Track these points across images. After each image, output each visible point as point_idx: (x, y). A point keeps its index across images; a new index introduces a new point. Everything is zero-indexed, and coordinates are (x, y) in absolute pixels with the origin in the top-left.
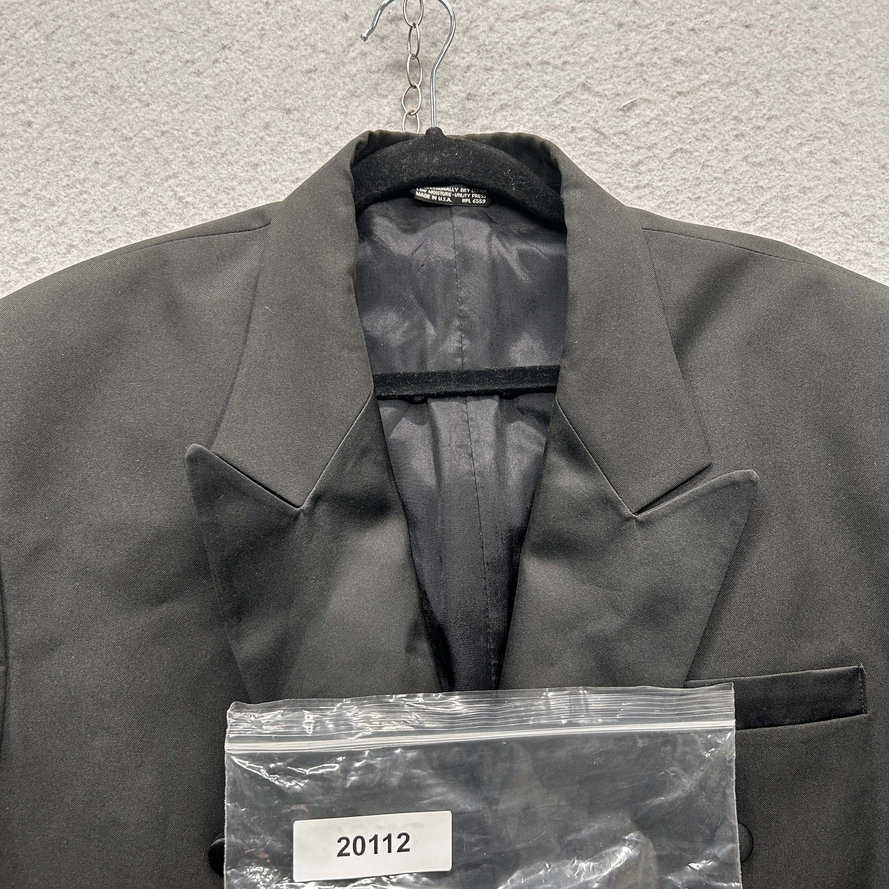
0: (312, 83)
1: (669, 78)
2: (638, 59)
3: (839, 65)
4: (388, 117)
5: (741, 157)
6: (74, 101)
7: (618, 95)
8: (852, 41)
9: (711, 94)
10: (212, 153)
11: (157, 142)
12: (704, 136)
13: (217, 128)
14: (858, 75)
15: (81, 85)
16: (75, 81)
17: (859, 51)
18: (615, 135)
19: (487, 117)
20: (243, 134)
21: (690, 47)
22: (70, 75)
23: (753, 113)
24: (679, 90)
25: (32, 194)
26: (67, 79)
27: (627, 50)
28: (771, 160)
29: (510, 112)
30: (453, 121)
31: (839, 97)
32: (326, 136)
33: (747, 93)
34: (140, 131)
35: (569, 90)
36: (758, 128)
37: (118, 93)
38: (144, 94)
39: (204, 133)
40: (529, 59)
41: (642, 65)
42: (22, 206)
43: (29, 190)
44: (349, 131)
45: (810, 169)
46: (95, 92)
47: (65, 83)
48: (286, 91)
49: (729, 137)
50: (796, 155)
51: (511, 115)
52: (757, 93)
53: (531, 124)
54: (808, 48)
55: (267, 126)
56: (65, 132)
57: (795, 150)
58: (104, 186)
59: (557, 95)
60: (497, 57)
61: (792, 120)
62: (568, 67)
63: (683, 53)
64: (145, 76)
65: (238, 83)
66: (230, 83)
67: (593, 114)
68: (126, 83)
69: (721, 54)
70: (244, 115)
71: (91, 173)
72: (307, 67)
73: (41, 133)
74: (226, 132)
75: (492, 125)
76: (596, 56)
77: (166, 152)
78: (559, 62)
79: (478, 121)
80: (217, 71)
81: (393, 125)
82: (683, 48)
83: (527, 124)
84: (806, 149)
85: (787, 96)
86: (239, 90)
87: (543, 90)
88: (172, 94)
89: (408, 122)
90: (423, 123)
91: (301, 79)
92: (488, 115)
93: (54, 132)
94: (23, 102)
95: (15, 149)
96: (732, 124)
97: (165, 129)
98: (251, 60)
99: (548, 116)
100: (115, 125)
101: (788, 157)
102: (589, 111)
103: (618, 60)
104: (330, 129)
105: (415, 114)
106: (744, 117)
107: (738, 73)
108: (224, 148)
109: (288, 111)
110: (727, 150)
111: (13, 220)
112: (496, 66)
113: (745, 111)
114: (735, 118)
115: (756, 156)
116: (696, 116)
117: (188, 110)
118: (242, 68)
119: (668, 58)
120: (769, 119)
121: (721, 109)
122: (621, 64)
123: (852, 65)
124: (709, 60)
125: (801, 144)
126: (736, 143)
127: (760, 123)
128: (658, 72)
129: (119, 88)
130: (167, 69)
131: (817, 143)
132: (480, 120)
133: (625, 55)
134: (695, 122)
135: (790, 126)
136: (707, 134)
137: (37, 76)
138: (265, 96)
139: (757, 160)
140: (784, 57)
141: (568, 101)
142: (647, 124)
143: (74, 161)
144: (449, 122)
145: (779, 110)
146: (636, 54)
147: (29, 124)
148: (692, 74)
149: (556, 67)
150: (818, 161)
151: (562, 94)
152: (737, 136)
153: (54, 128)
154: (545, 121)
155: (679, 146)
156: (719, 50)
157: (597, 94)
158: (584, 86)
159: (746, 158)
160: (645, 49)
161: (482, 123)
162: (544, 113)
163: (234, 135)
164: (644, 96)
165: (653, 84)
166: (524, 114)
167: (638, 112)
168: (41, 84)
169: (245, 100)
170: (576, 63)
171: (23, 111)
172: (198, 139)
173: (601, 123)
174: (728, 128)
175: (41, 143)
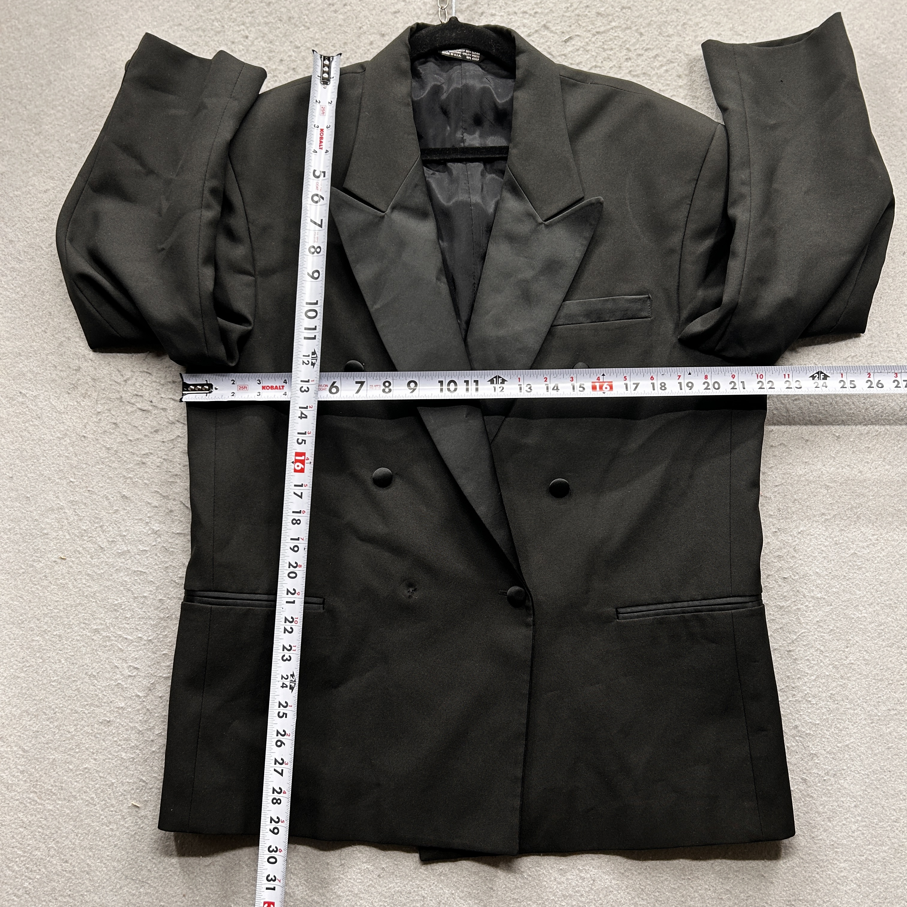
0: (396, 20)
1: (593, 24)
2: (577, 12)
3: (690, 19)
5: (628, 71)
6: (270, 25)
7: (563, 33)
8: (700, 6)
9: (616, 34)
13: (345, 43)
14: (700, 26)
15: (274, 16)
16: (271, 14)
17: (704, 11)
18: (559, 56)
20: (358, 47)
21: (607, 5)
22: (268, 10)
23: (638, 46)
24: (598, 30)
26: (266, 12)
27: (571, 6)
28: (644, 73)
31: (687, 39)
33: (636, 34)
34: (304, 43)
35: (537, 29)
36: (640, 55)
37: (293, 21)
38: (306, 22)
40: (516, 9)
41: (579, 15)
45: (666, 80)
46: (280, 20)
47: (265, 14)
48: (382, 24)
49: (622, 60)
50: (658, 72)
52: (641, 34)
54: (674, 9)
55: (371, 43)
56: (265, 42)
57: (658, 69)
58: (285, 73)
59: (529, 31)
60: (498, 8)
61: (659, 51)
62: (538, 15)
63: (603, 9)
64: (307, 12)
65: (356, 18)
66: (352, 18)
67: (548, 44)
68: (297, 16)
69: (624, 11)
70: (359, 37)
71: (279, 66)
72: (394, 10)
73: (253, 42)
74: (349, 46)
76: (554, 9)
78: (532, 12)
80: (346, 10)
82: (603, 6)
84: (664, 68)
85: (658, 37)
86: (357, 22)
87: (522, 28)
88: (321, 23)
91: (390, 16)
93: (259, 42)
94: (243, 24)
95: (240, 51)
96: (624, 52)
97: (317, 42)
98: (364, 5)
100: (292, 39)
101: (654, 72)
102: (546, 42)
103: (565, 12)
106: (632, 49)
107: (632, 23)
109: (383, 35)
110: (620, 67)
112: (497, 13)
113: (634, 44)
114: (627, 49)
115: (636, 71)
116: (606, 47)
117: (330, 32)
118: (359, 9)
119: (594, 12)
120: (646, 50)
121: (620, 43)
122: (567, 14)
123: (697, 20)
124: (617, 14)
125: (662, 66)
127: (640, 52)
128: (588, 20)
129: (293, 18)
130: (319, 8)
131: (672, 65)
133: (570, 9)
134: (605, 50)
135: (657, 55)
136: (611, 57)
137: (250, 10)
138: (371, 26)
139: (635, 73)
140: (660, 13)
141: (536, 35)
142: (578, 50)
143: (270, 59)
145: (652, 45)
146: (576, 9)
147: (247, 37)
148: (606, 22)
149: (530, 15)
151: (533, 31)
152: (627, 59)
153: (260, 39)
155: (594, 64)
156: (623, 8)
157: (552, 32)
158: (545, 27)
159: (630, 71)
160: (582, 5)
163: (354, 48)
164: (577, 34)
165: (583, 27)
167: (573, 43)
168: (252, 15)
169: (360, 28)
170: (542, 13)
171: (243, 30)
172: (335, 49)
173: (552, 49)
174: (622, 54)
175: (253, 48)
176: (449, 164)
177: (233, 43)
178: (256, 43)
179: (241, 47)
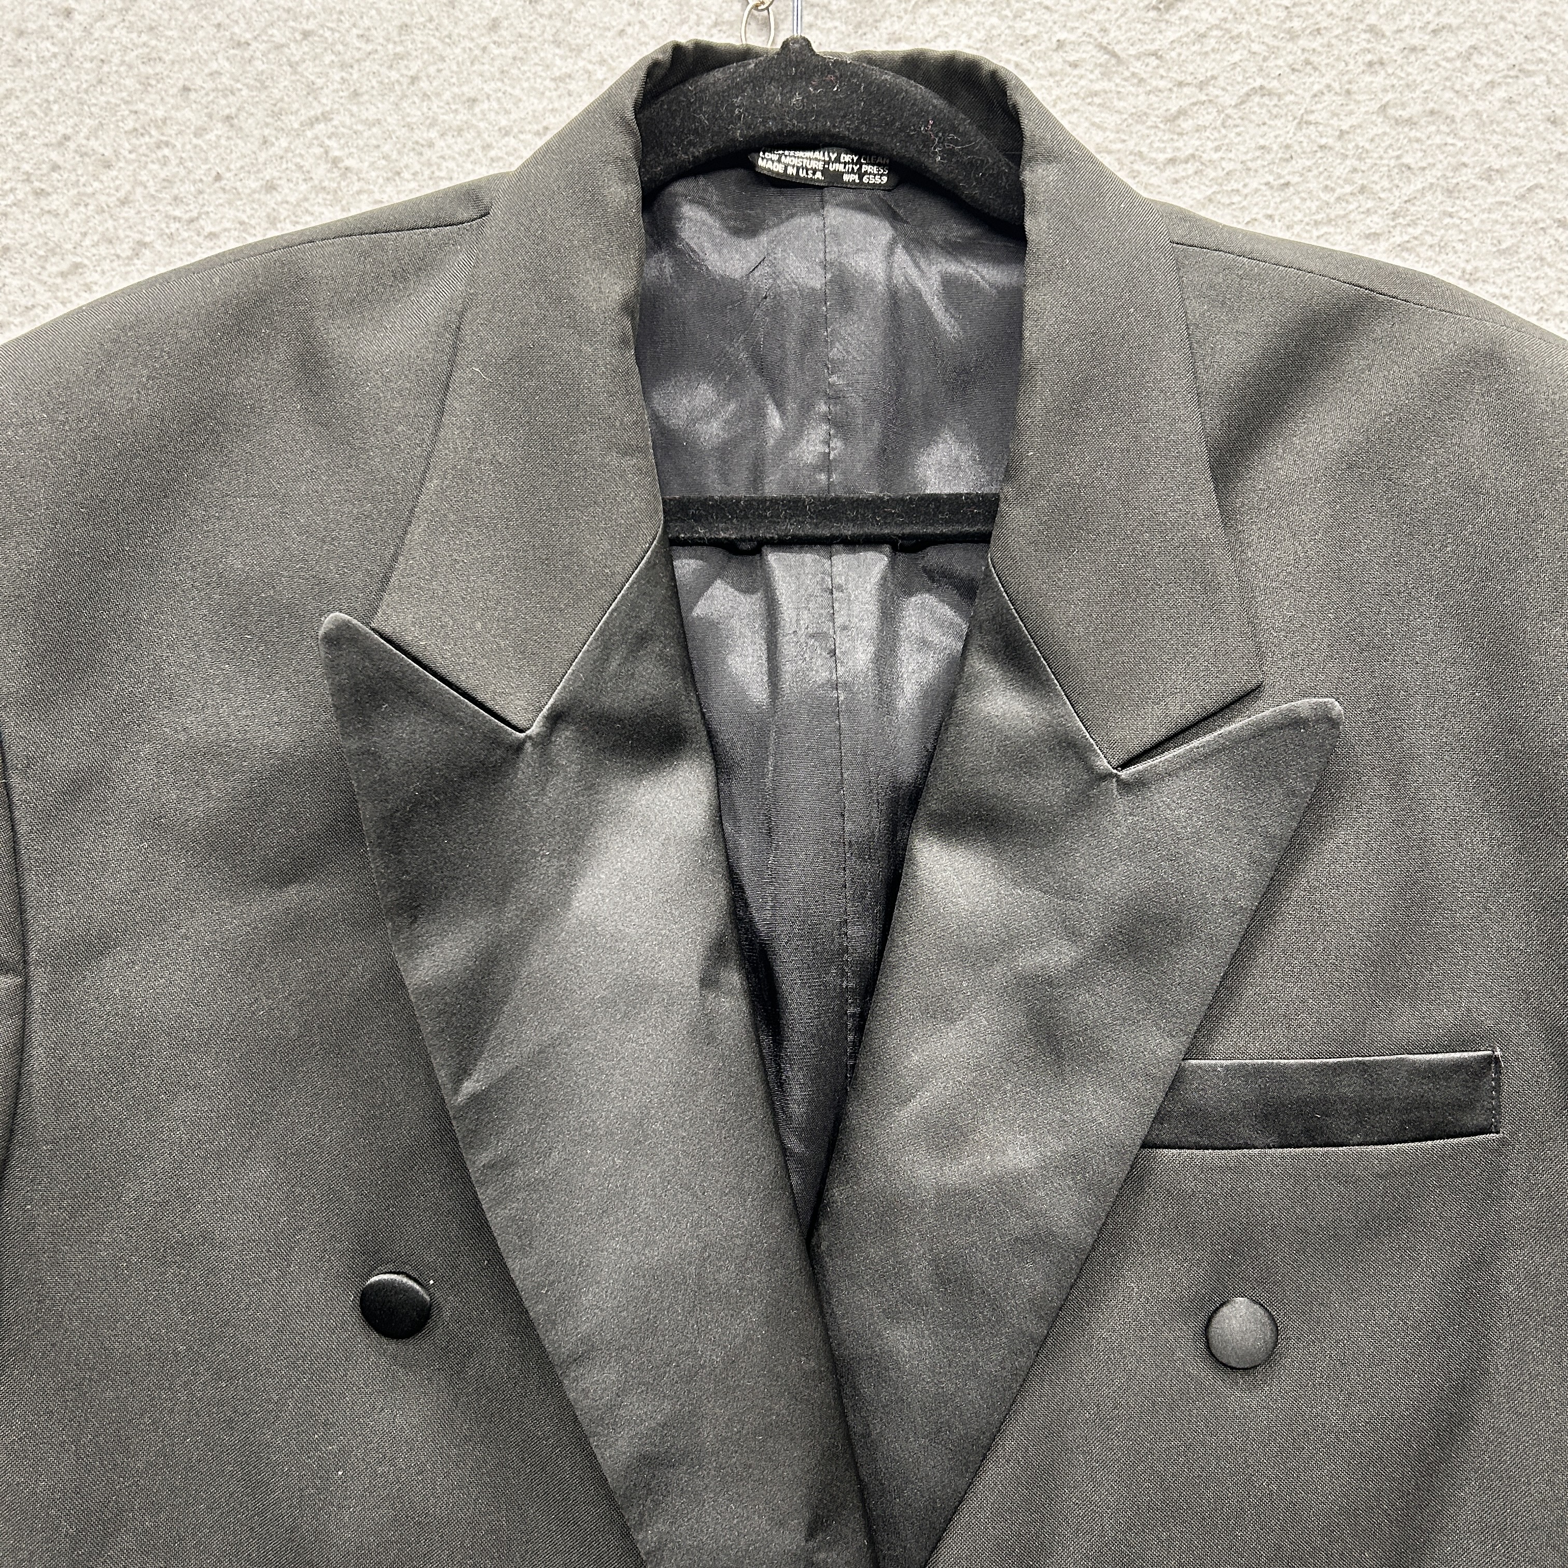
4: (716, 13)
5: (1375, 106)
10: (394, 75)
11: (295, 52)
12: (1307, 62)
13: (405, 27)
18: (1138, 57)
19: (900, 18)
20: (449, 40)
23: (1406, 19)
25: (72, 145)
28: (1432, 112)
29: (945, 8)
30: (837, 24)
32: (600, 48)
34: (264, 31)
36: (1413, 49)
39: (378, 35)
42: (55, 167)
43: (67, 138)
44: (643, 39)
45: (1507, 132)
49: (1356, 67)
50: (1480, 106)
51: (946, 14)
53: (983, 32)
55: (494, 25)
56: (130, 29)
57: (1481, 96)
58: (199, 132)
61: (1481, 34)
67: (1100, 16)
71: (177, 108)
73: (87, 31)
74: (419, 36)
75: (908, 33)
77: (309, 70)
79: (883, 25)
81: (724, 28)
83: (975, 33)
84: (1501, 93)
89: (753, 25)
90: (781, 27)
92: (902, 14)
93: (111, 29)
95: (43, 60)
96: (1362, 40)
97: (310, 25)
99: (1015, 17)
100: (220, 17)
101: (1464, 109)
104: (609, 34)
105: (767, 8)
106: (1388, 28)
108: (415, 66)
110: (1348, 92)
111: (40, 193)
113: (1392, 15)
114: (1371, 29)
115: (1404, 106)
116: (1296, 24)
120: (1435, 32)
121: (1345, 10)
125: (1492, 84)
126: (1368, 78)
127: (1418, 39)
131: (1524, 82)
132: (888, 23)
134: (1293, 36)
135: (1474, 48)
136: (1314, 59)
139: (1405, 114)
142: (1202, 36)
143: (145, 84)
144: (830, 24)
145: (1456, 14)
147: (68, 13)
150: (1522, 117)
152: (1370, 64)
154: (1009, 27)
155: (1259, 82)
159: (1384, 108)
161: (890, 30)
162: (1007, 12)
163: (434, 42)
166: (971, 12)
172: (369, 48)
173: (1113, 34)
174: (1355, 48)
175: (88, 49)
176: (774, 559)
177: (21, 34)
178: (99, 30)
179: (46, 46)
